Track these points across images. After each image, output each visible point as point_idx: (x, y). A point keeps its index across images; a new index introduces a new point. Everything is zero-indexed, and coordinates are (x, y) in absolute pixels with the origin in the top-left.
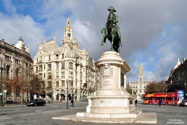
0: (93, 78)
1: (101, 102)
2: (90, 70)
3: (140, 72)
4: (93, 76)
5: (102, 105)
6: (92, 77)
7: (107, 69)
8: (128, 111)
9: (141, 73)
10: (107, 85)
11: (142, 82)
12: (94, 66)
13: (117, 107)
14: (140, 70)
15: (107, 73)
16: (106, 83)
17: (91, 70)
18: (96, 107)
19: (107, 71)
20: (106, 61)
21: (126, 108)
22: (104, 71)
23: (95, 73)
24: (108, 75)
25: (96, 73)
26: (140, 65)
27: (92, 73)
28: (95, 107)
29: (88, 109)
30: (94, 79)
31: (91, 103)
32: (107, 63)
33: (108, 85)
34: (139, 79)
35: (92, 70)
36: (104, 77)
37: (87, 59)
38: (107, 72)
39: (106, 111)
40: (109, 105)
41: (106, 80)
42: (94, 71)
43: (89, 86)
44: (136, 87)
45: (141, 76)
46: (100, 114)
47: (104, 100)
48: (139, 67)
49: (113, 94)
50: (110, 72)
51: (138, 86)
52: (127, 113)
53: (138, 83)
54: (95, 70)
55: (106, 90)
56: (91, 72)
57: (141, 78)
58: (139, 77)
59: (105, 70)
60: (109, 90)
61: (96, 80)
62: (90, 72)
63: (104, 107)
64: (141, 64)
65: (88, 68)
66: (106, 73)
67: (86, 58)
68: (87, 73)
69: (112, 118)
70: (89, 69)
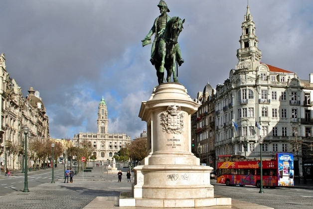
0: (14, 121)
1: (171, 177)
2: (8, 103)
3: (102, 116)
4: (15, 116)
5: (171, 183)
6: (11, 119)
7: (174, 117)
8: (211, 193)
9: (104, 117)
10: (174, 145)
11: (106, 136)
12: (17, 95)
13: (198, 187)
14: (101, 112)
15: (176, 124)
16: (172, 142)
17: (11, 102)
18: (160, 187)
19: (176, 120)
20: (174, 101)
21: (208, 188)
22: (169, 119)
23: (17, 111)
24: (176, 128)
25: (20, 110)
26: (102, 102)
27: (12, 109)
28: (157, 187)
29: (138, 192)
30: (17, 123)
31: (143, 180)
32: (177, 106)
33: (176, 146)
34: (100, 131)
35: (13, 104)
36: (169, 130)
37: (5, 79)
38: (174, 121)
39: (180, 194)
40: (185, 183)
41: (172, 136)
42: (17, 107)
43: (5, 138)
44: (95, 146)
45: (103, 124)
46: (177, 201)
47: (176, 174)
48: (100, 106)
49: (187, 162)
50: (179, 122)
51: (99, 144)
52: (211, 196)
53: (98, 138)
54: (17, 104)
55: (173, 155)
56: (10, 107)
57: (103, 129)
58: (100, 126)
59: (172, 117)
60: (180, 155)
61: (19, 125)
62: (8, 106)
63: (177, 187)
64: (103, 99)
65: (5, 98)
66: (172, 124)
67: (3, 75)
68: (4, 108)
69: (198, 206)
70: (8, 100)
